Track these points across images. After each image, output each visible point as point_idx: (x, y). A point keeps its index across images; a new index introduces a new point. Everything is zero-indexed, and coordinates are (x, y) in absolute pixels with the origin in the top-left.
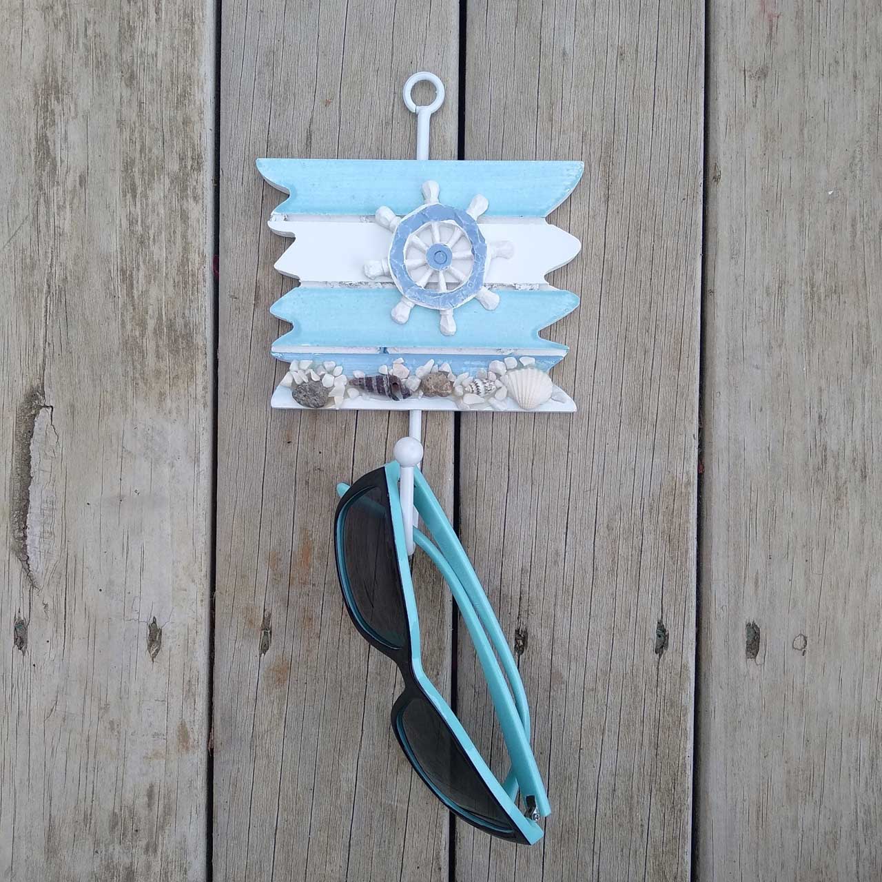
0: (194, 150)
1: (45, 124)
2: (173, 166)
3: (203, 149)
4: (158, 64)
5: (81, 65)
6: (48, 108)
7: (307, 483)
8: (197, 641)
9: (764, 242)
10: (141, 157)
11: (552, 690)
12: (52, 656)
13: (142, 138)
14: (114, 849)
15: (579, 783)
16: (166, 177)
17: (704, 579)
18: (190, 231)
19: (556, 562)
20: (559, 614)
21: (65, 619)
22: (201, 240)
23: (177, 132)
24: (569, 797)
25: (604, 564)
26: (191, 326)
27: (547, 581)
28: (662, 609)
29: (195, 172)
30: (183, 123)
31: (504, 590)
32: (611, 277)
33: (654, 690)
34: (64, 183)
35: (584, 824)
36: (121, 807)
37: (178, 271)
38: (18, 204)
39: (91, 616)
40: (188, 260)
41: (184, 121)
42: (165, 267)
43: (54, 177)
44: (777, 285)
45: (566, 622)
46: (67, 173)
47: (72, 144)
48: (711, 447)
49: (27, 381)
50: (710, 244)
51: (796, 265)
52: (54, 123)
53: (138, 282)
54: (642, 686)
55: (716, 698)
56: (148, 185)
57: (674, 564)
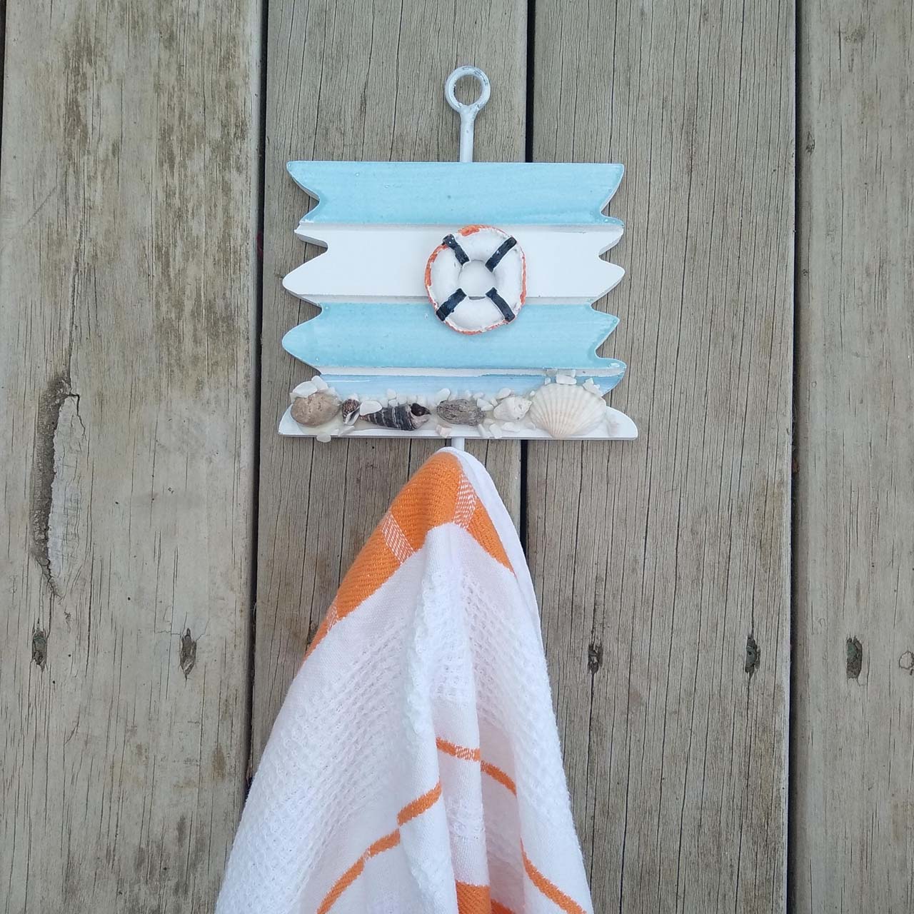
0: (237, 117)
1: (76, 89)
2: (215, 134)
3: (247, 115)
4: (200, 23)
5: (116, 26)
6: (79, 71)
7: (359, 481)
8: (235, 656)
9: (863, 218)
10: (180, 123)
11: (630, 713)
12: (74, 672)
13: (180, 102)
14: (140, 890)
15: (661, 817)
16: (207, 145)
17: (800, 588)
18: (232, 205)
19: (634, 570)
20: (637, 627)
21: (89, 630)
22: (244, 213)
23: (219, 97)
24: (649, 833)
25: (688, 573)
26: (233, 307)
27: (625, 591)
28: (753, 622)
29: (239, 141)
30: (226, 88)
31: (577, 600)
32: (695, 255)
33: (744, 713)
34: (96, 152)
35: (666, 863)
36: (148, 842)
37: (219, 247)
38: (45, 175)
39: (118, 628)
40: (229, 235)
41: (227, 84)
42: (204, 244)
43: (85, 146)
44: (878, 265)
45: (646, 637)
46: (99, 141)
47: (105, 109)
48: (807, 442)
49: (51, 368)
50: (804, 219)
51: (899, 243)
52: (85, 87)
53: (174, 260)
54: (730, 709)
55: (814, 721)
56: (187, 154)
57: (766, 572)
